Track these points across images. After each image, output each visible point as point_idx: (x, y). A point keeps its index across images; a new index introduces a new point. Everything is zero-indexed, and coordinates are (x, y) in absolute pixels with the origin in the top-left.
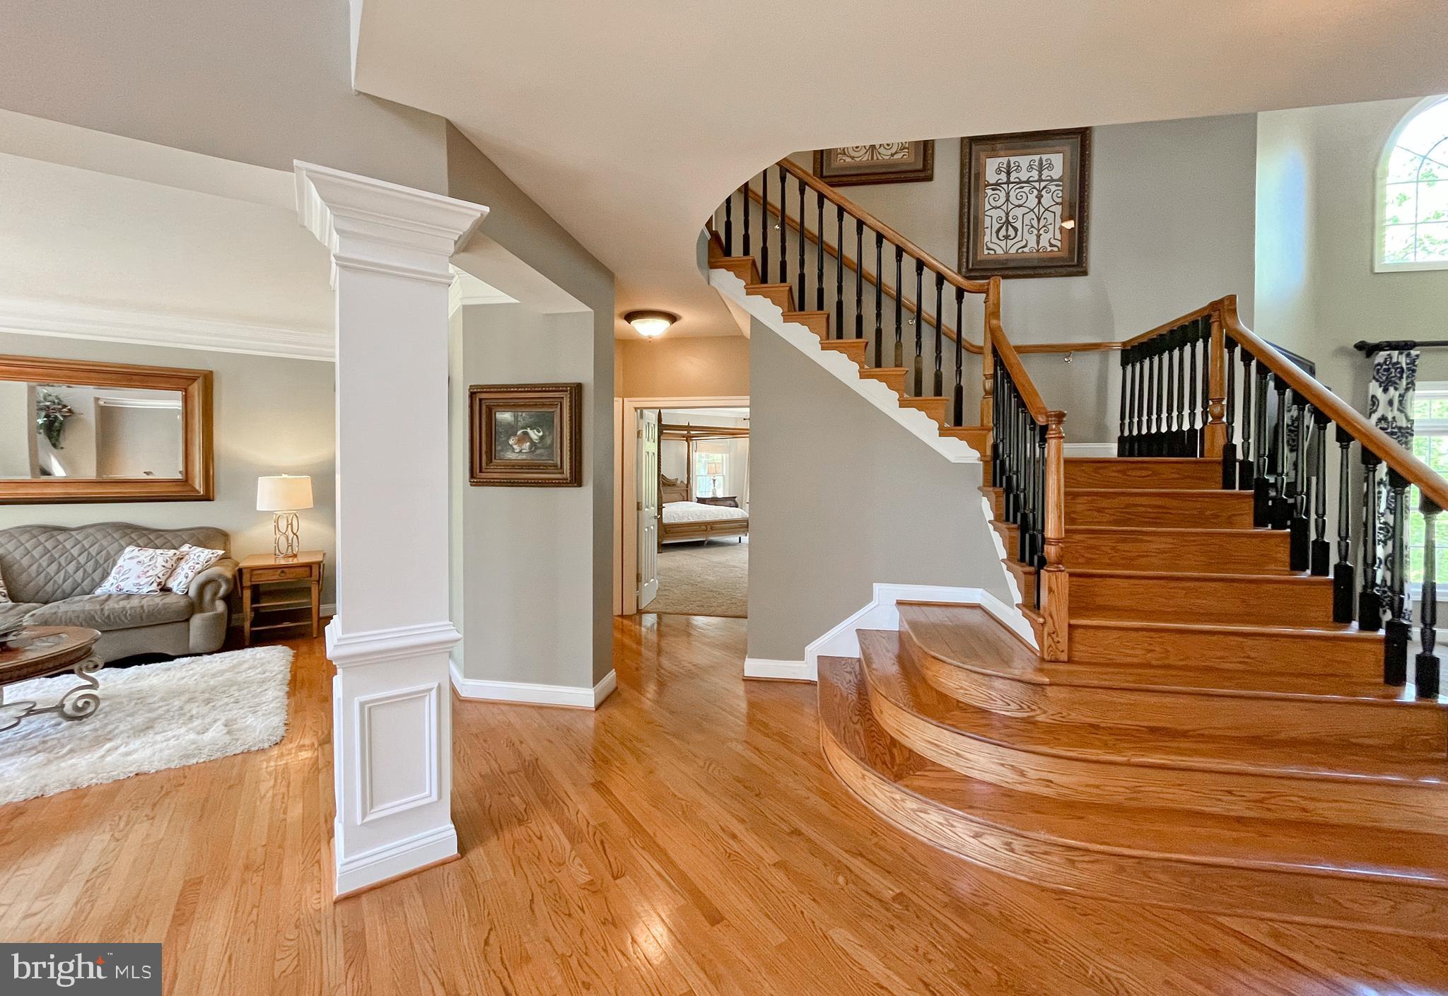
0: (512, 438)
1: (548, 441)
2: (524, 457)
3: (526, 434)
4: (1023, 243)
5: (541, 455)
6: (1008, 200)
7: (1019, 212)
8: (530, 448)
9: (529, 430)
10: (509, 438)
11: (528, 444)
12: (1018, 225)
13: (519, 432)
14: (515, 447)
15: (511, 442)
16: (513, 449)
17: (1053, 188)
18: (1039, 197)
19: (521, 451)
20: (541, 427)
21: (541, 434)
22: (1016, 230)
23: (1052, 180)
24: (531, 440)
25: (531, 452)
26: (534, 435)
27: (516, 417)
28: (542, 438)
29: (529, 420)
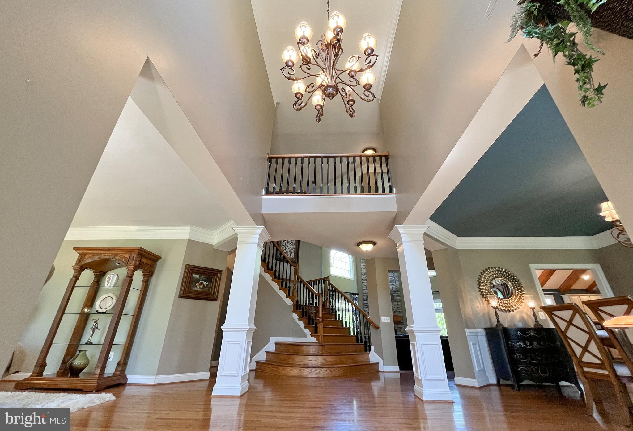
0: (197, 283)
1: (209, 286)
2: (200, 290)
3: (202, 283)
4: (288, 255)
5: (206, 290)
6: (285, 245)
7: (288, 248)
8: (203, 287)
9: (203, 282)
10: (196, 283)
11: (202, 286)
12: (287, 250)
13: (200, 282)
14: (198, 286)
15: (197, 284)
16: (197, 287)
17: (293, 245)
18: (291, 246)
19: (199, 288)
20: (208, 281)
21: (207, 283)
22: (287, 251)
23: (293, 243)
24: (203, 285)
25: (203, 288)
26: (205, 283)
27: (200, 277)
28: (207, 285)
29: (204, 278)
